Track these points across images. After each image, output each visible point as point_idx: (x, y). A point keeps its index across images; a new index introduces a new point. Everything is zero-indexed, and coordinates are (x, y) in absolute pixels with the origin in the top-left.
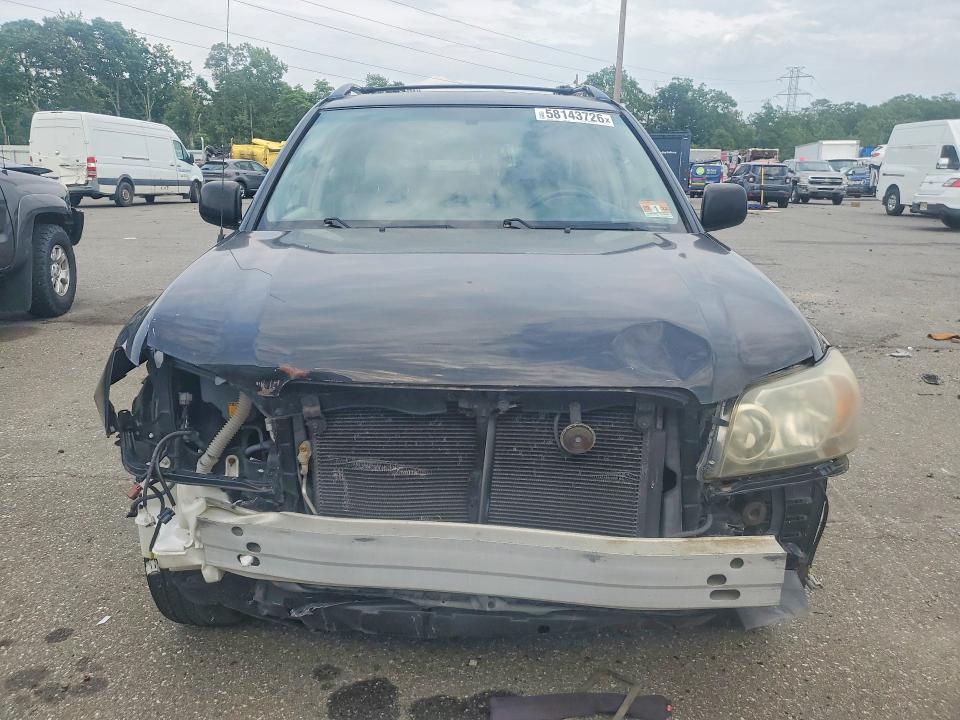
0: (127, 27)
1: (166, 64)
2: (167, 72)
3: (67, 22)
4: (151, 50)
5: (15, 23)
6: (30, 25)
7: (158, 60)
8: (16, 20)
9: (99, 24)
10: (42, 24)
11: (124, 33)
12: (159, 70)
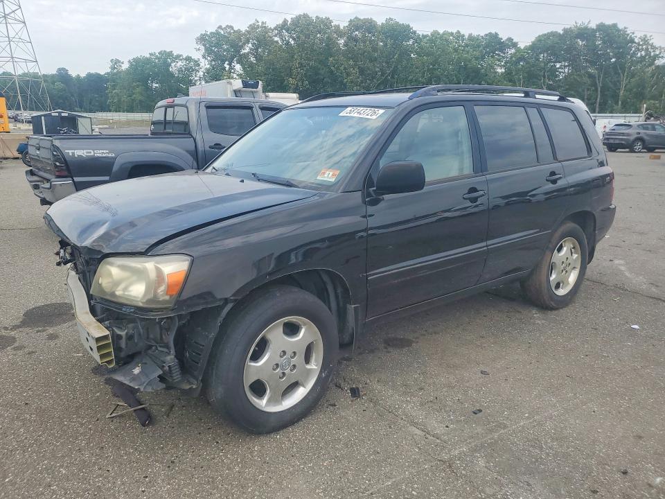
0: (621, 26)
1: (647, 49)
2: (646, 55)
3: (579, 29)
4: (636, 40)
5: (545, 35)
6: (553, 34)
7: (640, 47)
8: (546, 32)
9: (601, 27)
10: (562, 32)
11: (619, 30)
12: (639, 55)
